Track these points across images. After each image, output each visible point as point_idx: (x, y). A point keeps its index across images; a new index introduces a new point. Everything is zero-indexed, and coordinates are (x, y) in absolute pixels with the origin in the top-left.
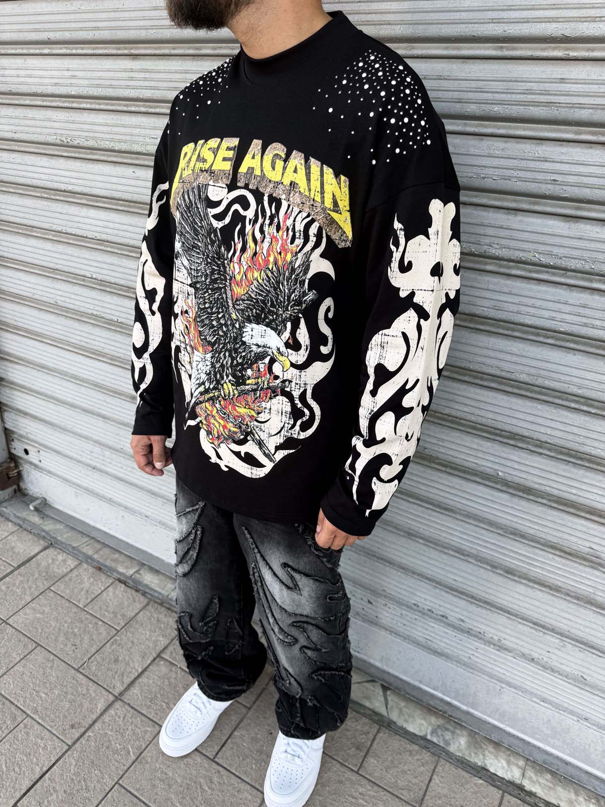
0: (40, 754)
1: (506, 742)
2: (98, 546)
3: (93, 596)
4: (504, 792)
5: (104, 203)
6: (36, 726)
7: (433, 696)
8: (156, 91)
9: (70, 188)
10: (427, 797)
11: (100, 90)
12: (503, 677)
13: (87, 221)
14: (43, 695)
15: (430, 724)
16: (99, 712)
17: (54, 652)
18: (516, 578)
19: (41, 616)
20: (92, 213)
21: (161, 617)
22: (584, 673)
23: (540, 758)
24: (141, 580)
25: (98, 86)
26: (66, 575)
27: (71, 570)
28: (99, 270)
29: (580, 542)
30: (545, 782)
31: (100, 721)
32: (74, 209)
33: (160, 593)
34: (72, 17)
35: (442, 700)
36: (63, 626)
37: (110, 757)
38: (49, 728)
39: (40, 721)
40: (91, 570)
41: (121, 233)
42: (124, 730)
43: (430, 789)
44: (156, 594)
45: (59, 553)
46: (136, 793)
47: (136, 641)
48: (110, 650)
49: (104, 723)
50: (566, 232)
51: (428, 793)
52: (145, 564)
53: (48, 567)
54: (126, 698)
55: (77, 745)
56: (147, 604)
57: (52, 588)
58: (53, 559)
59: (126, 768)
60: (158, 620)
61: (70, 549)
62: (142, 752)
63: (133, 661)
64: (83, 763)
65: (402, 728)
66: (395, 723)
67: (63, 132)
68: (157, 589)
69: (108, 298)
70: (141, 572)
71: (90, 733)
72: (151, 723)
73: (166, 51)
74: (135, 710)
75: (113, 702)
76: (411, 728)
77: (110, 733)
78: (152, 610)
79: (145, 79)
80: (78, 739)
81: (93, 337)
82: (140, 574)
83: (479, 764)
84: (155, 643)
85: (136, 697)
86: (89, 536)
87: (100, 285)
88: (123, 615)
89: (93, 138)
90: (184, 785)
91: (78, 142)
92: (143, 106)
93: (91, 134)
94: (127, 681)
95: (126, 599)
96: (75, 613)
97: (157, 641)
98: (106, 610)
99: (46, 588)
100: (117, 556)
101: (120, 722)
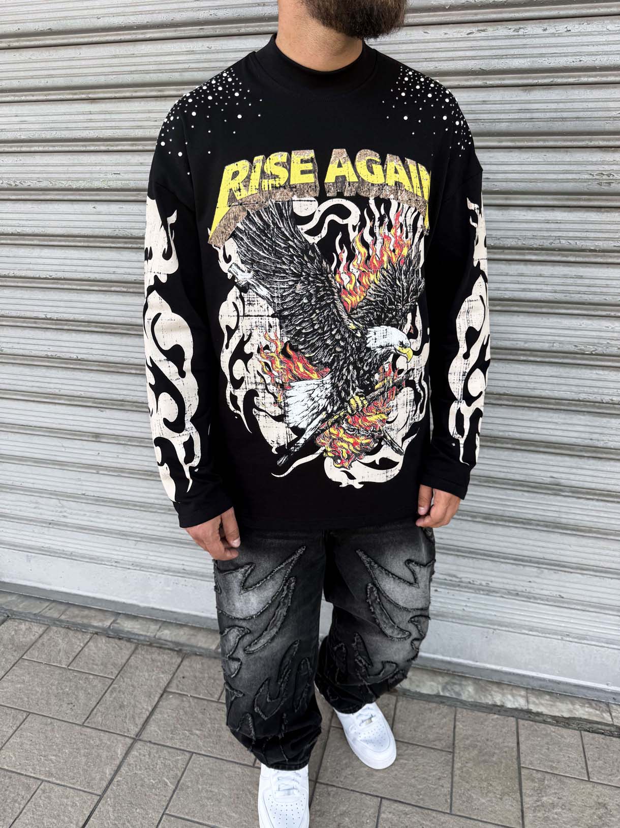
0: (70, 812)
1: (506, 680)
2: (63, 608)
3: (74, 654)
4: (517, 719)
5: (60, 241)
6: (56, 788)
7: (433, 660)
8: (118, 131)
9: (19, 230)
10: (456, 742)
11: (54, 133)
12: (495, 618)
13: (40, 261)
14: (53, 758)
15: (439, 683)
16: (120, 757)
17: (51, 716)
18: (494, 522)
19: (22, 686)
20: (46, 252)
21: (155, 656)
22: (560, 592)
23: (535, 684)
24: (121, 628)
25: (52, 129)
26: (36, 641)
27: (40, 636)
28: (54, 309)
29: (543, 474)
30: (546, 702)
31: (125, 764)
32: (22, 251)
33: (146, 636)
34: (21, 66)
35: (442, 661)
36: (51, 689)
37: (147, 794)
38: (71, 786)
39: (58, 782)
40: (63, 631)
41: (80, 269)
42: (153, 765)
43: (457, 734)
44: (142, 638)
45: (20, 623)
46: (187, 817)
47: (136, 684)
48: (111, 699)
49: (129, 765)
50: (500, 218)
51: (456, 738)
52: (120, 614)
53: (12, 639)
54: (145, 736)
55: (109, 792)
56: (136, 648)
57: (25, 657)
58: (16, 631)
59: (168, 798)
60: (153, 660)
61: (32, 617)
62: (180, 780)
63: (140, 703)
64: (122, 807)
65: (416, 693)
66: (409, 690)
67: (11, 176)
68: (141, 633)
69: (65, 336)
70: (118, 621)
71: (118, 778)
72: (179, 752)
73: (128, 94)
74: (158, 745)
75: (132, 745)
76: (425, 690)
77: (139, 772)
78: (143, 653)
79: (106, 120)
80: (107, 787)
81: (48, 380)
82: (117, 623)
83: (490, 703)
84: (158, 680)
85: (155, 734)
86: (48, 600)
87: (56, 324)
88: (114, 665)
89: (46, 179)
90: (232, 795)
91: (29, 183)
92: (104, 145)
93: (45, 175)
94: (140, 722)
95: (111, 648)
96: (60, 674)
97: (158, 678)
98: (93, 664)
99: (17, 658)
100: (86, 612)
101: (147, 760)
